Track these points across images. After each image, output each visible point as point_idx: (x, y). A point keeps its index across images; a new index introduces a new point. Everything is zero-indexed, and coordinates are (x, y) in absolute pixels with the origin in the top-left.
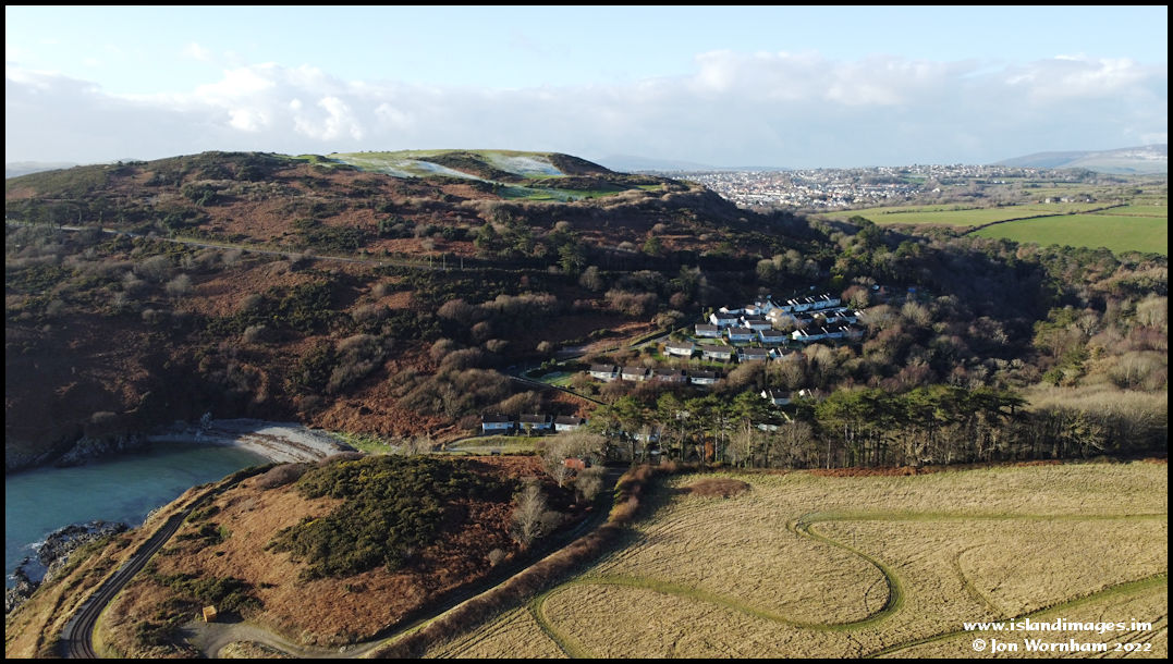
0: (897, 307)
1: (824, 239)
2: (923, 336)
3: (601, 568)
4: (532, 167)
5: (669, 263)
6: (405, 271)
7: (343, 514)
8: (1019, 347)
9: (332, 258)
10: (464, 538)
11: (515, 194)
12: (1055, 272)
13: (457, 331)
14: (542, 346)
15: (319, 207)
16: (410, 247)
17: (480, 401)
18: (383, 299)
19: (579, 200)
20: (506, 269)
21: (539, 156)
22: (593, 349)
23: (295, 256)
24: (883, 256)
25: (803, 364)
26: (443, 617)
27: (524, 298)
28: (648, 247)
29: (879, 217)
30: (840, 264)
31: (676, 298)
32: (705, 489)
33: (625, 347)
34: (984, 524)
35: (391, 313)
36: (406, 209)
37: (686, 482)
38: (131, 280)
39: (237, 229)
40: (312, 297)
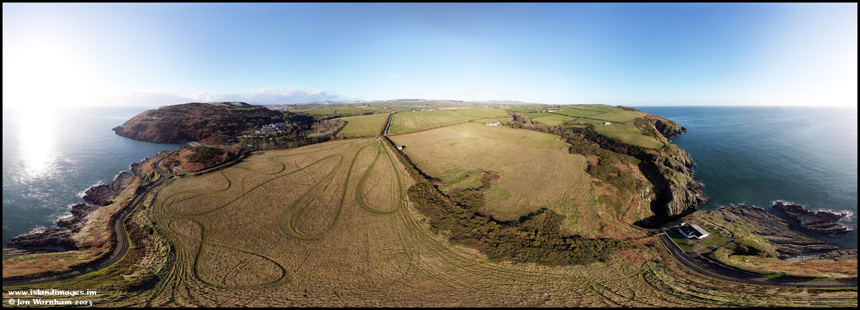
0: (292, 124)
1: (282, 114)
2: (296, 128)
3: (236, 165)
4: (238, 104)
5: (257, 118)
6: (215, 120)
7: (196, 154)
8: (310, 128)
9: (205, 118)
10: (213, 160)
11: (234, 108)
12: (314, 117)
13: (222, 129)
14: (236, 132)
15: (205, 110)
16: (217, 116)
17: (225, 140)
18: (212, 124)
19: (244, 109)
20: (230, 120)
21: (239, 103)
22: (243, 132)
23: (200, 117)
24: (290, 116)
25: (277, 133)
26: (206, 171)
27: (233, 124)
28: (254, 116)
29: (291, 111)
30: (284, 118)
31: (258, 124)
32: (257, 154)
33: (248, 132)
34: (300, 155)
35: (212, 126)
36: (217, 110)
37: (254, 153)
38: (178, 120)
39: (193, 113)
40: (201, 123)
